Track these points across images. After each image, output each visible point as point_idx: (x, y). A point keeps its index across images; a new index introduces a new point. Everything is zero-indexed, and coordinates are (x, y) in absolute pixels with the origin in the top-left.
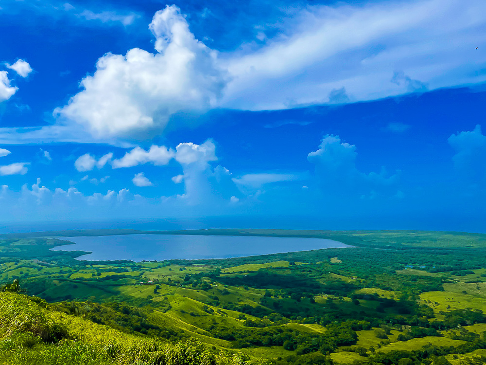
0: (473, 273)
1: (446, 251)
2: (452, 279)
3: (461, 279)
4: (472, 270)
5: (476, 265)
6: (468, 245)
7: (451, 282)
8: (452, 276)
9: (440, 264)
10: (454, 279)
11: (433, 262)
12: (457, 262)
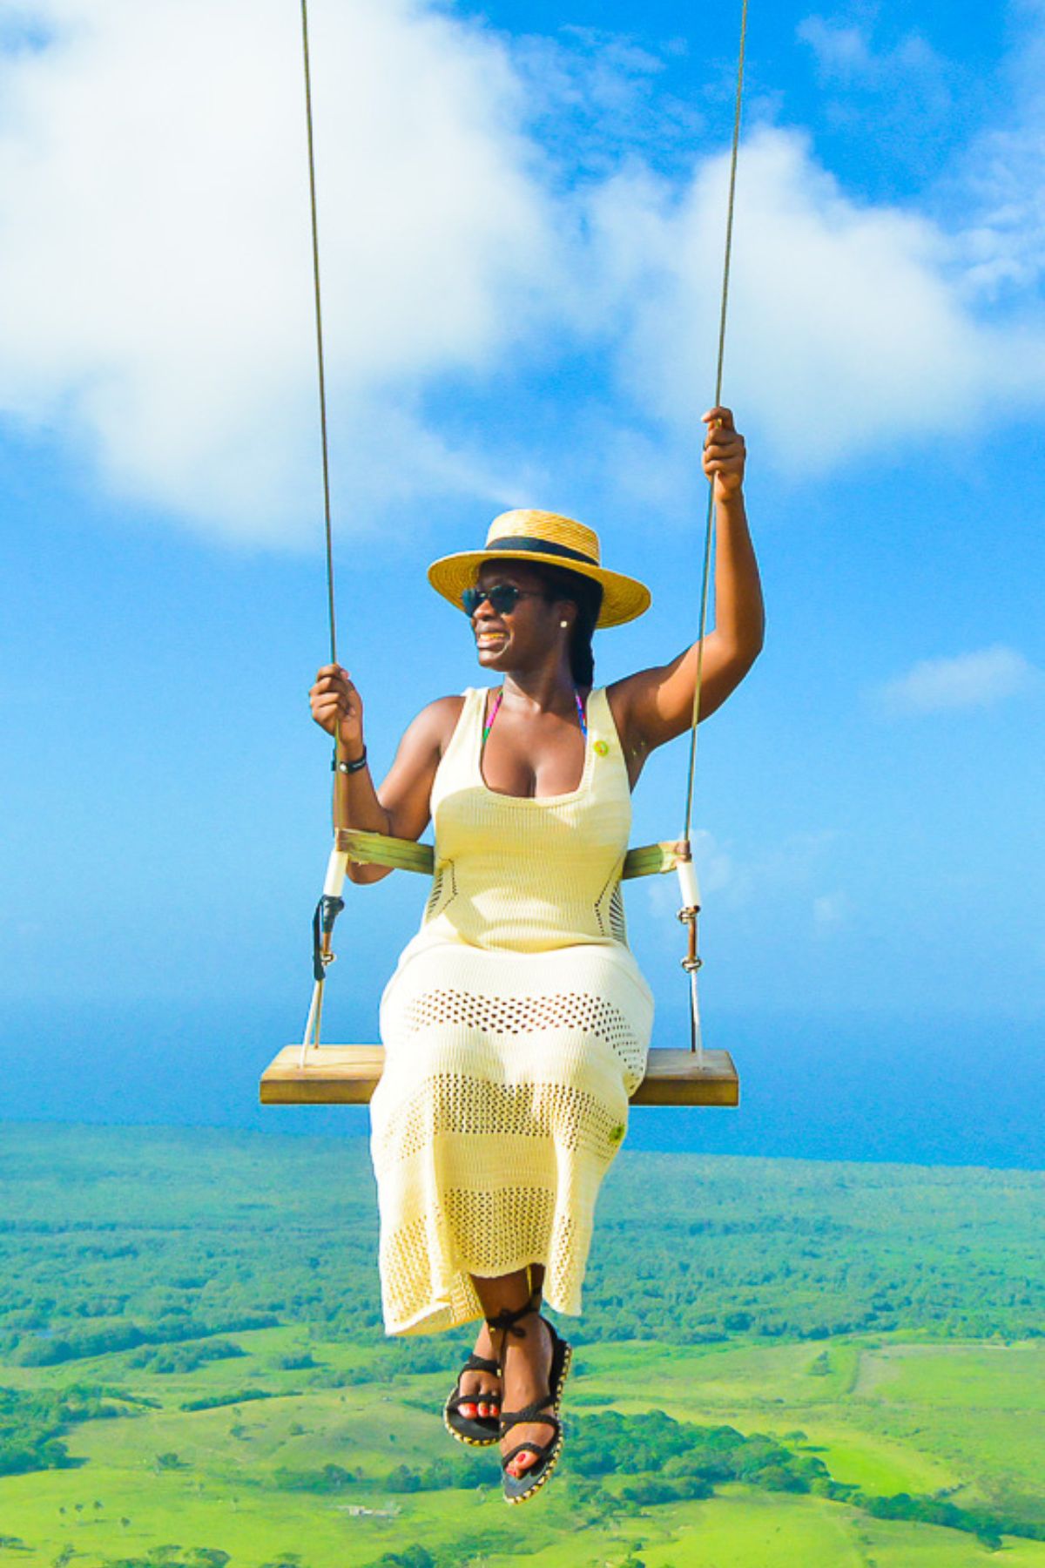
0: (233, 1352)
1: (128, 1238)
2: (122, 1396)
3: (168, 1390)
4: (233, 1338)
5: (257, 1307)
6: (246, 1200)
7: (111, 1413)
8: (132, 1374)
9: (83, 1311)
10: (133, 1395)
11: (49, 1304)
12: (169, 1297)
